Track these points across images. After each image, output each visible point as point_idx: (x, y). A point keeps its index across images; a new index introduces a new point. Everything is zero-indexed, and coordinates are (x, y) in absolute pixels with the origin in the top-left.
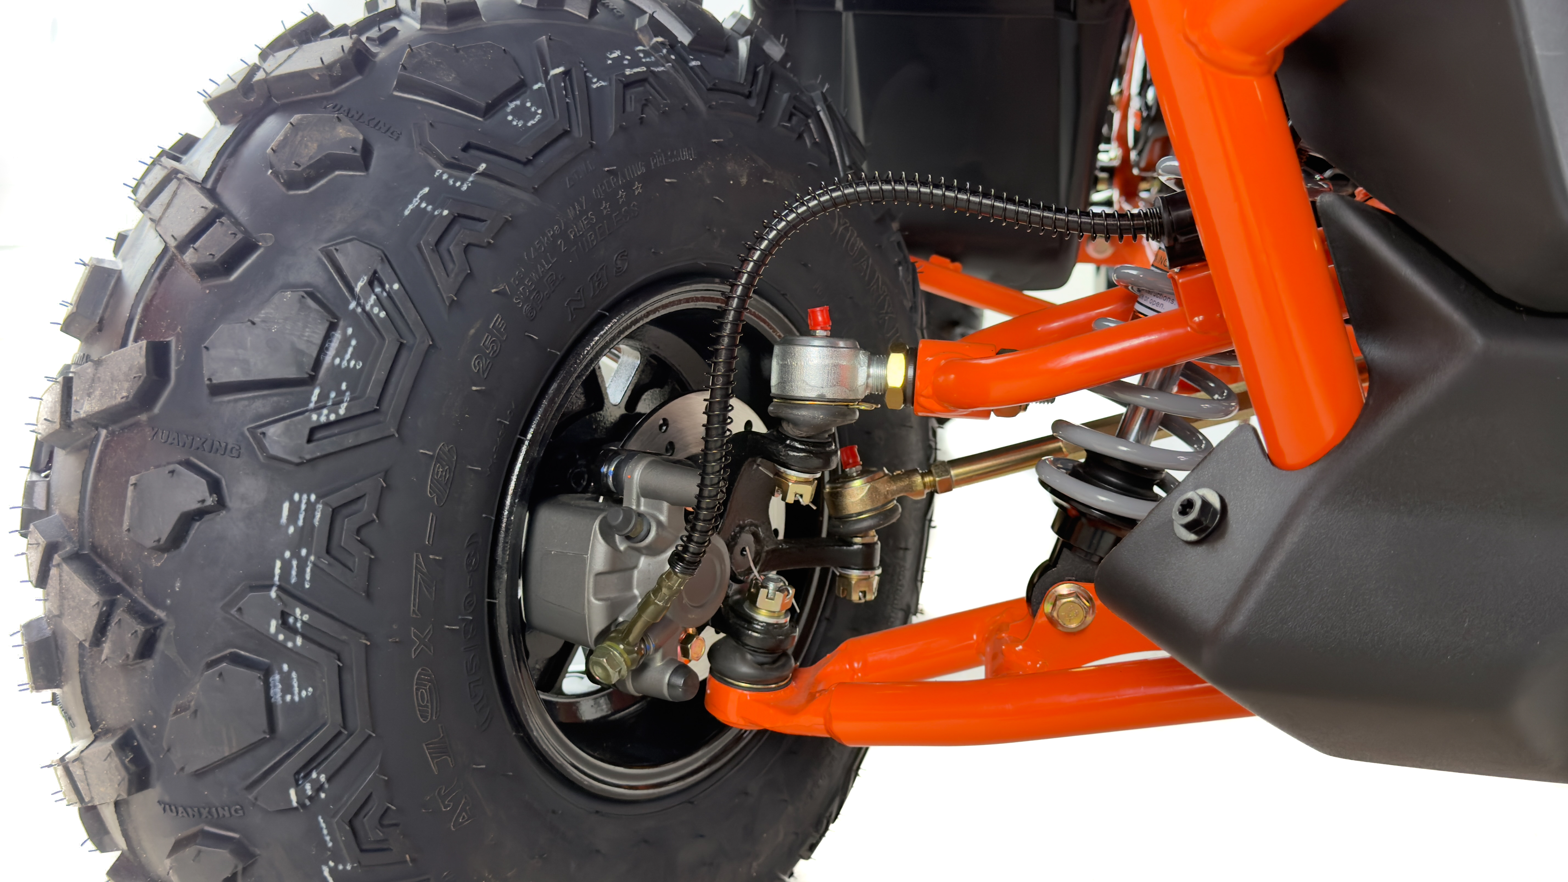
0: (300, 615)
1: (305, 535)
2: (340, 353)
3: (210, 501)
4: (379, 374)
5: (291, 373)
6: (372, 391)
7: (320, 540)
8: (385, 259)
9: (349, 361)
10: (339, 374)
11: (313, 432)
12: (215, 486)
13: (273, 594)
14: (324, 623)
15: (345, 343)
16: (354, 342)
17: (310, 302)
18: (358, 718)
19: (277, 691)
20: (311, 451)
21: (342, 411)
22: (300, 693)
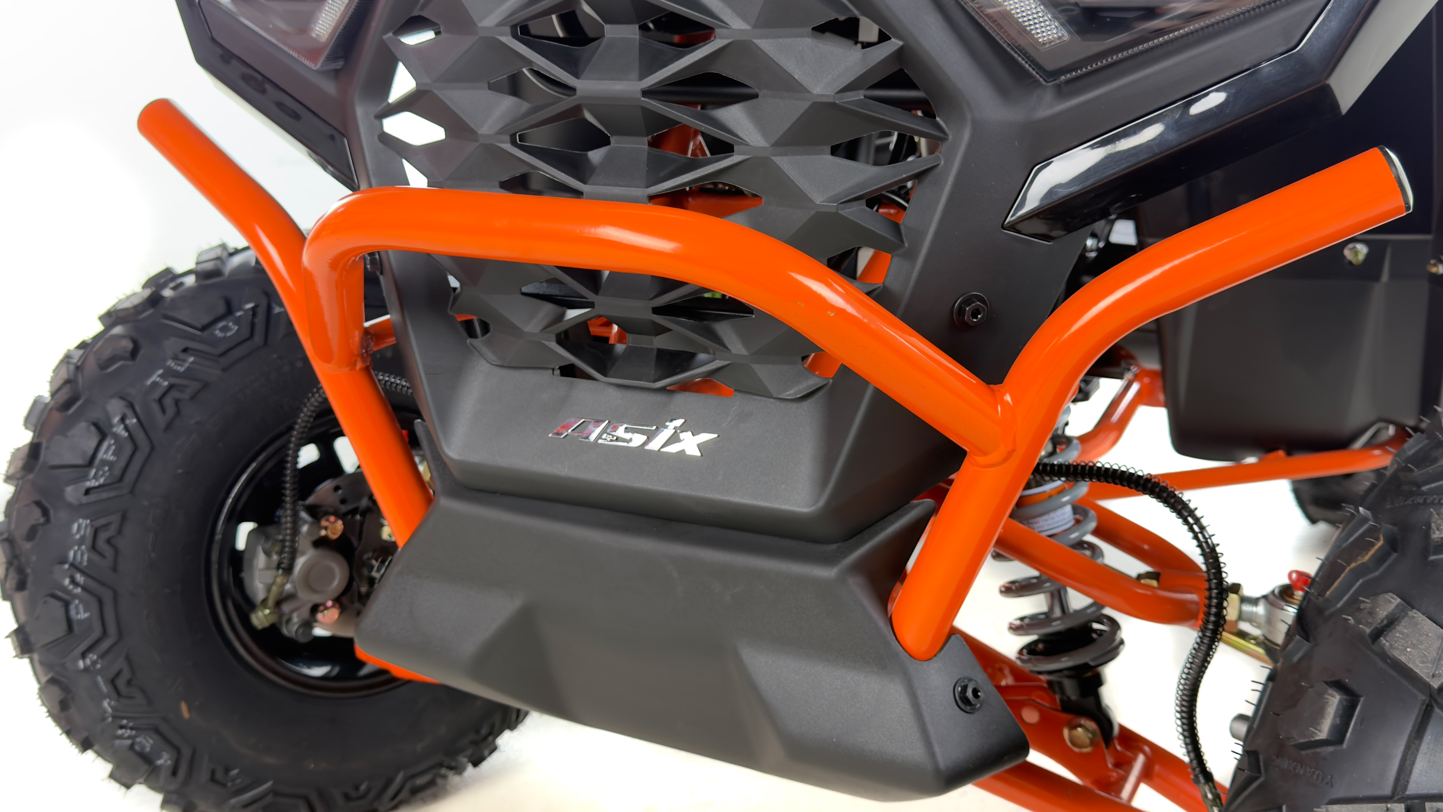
0: (79, 578)
1: (82, 541)
2: (106, 452)
3: (42, 520)
4: (122, 464)
5: (79, 461)
6: (117, 472)
7: (89, 541)
8: (131, 406)
9: (110, 457)
10: (104, 462)
11: (88, 492)
12: (45, 512)
13: (66, 566)
14: (92, 584)
15: (109, 447)
16: (113, 447)
17: (93, 429)
18: (112, 629)
19: (73, 612)
20: (85, 499)
21: (102, 481)
22: (83, 615)
